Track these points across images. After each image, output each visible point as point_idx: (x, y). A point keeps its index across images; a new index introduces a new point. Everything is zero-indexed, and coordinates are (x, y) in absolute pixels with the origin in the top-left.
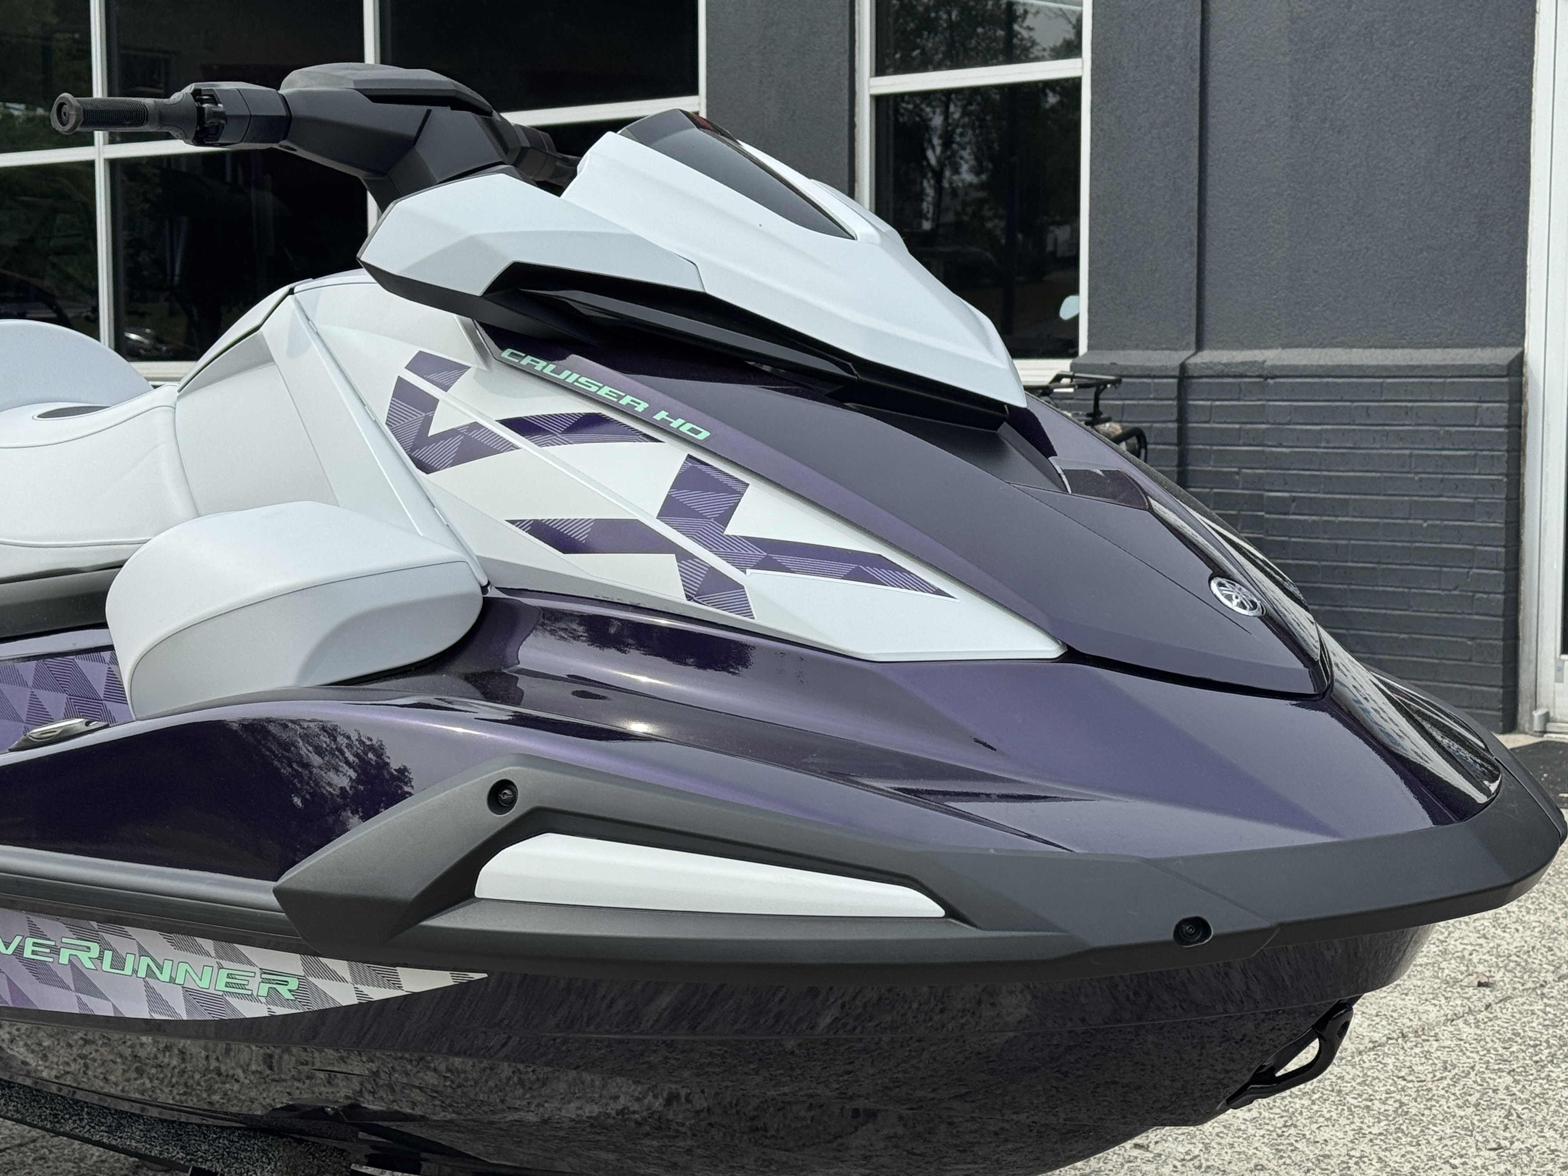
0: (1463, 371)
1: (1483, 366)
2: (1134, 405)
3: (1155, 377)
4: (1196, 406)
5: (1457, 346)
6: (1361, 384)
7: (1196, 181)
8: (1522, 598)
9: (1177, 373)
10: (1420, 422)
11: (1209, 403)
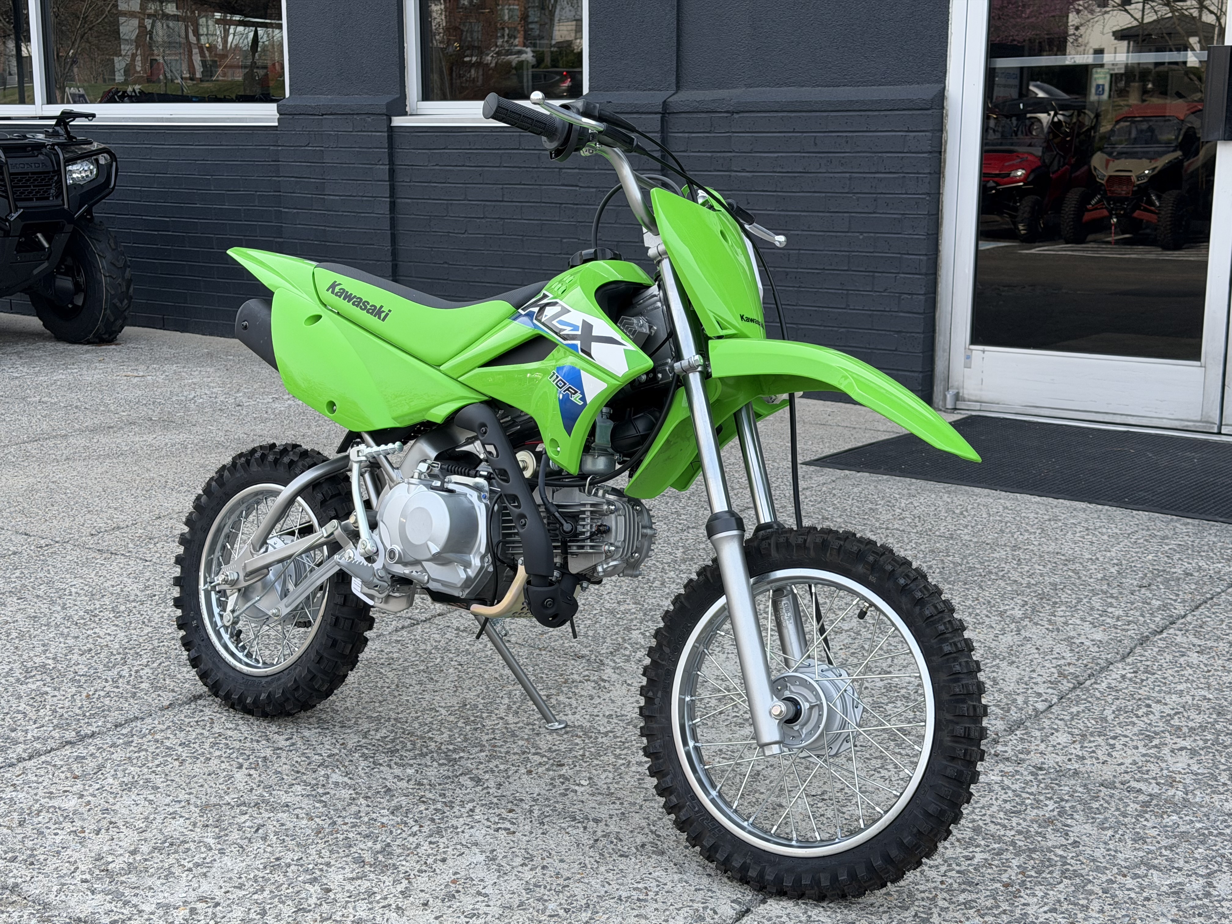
0: (893, 105)
3: (642, 113)
4: (676, 138)
5: (889, 84)
6: (810, 118)
8: (939, 298)
9: (660, 110)
10: (859, 149)
11: (687, 135)
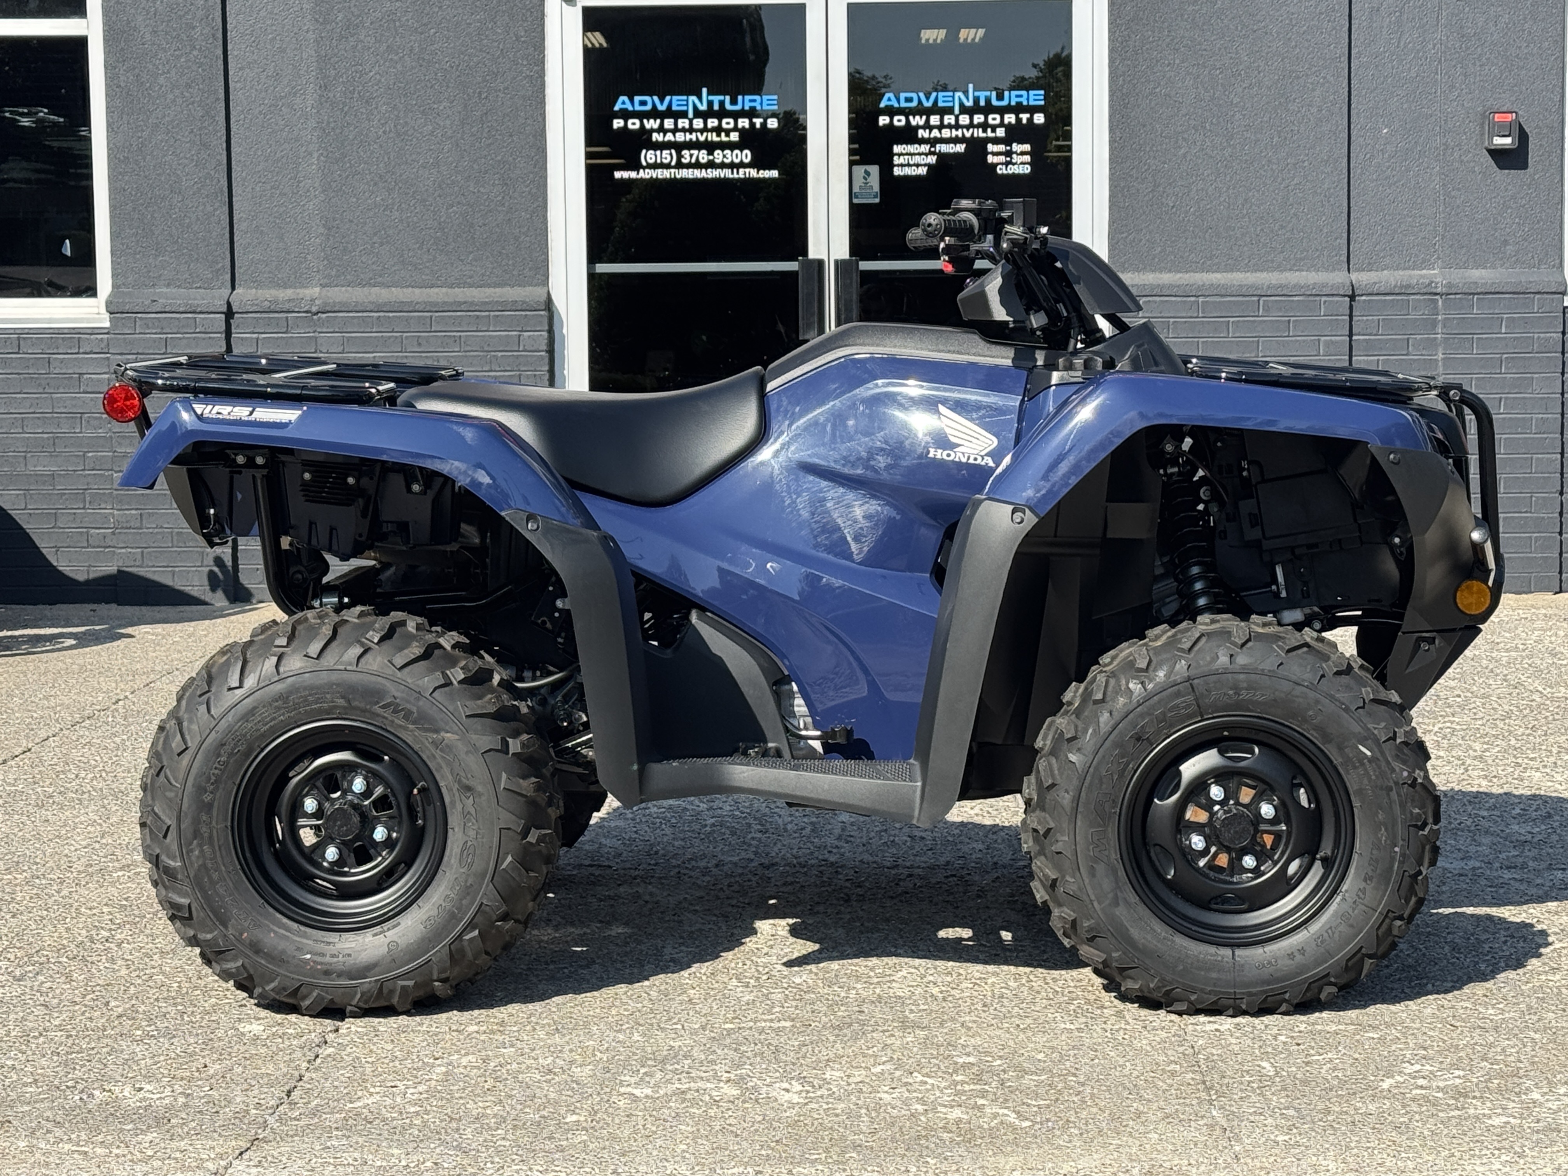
0: (505, 306)
1: (524, 302)
2: (180, 339)
3: (201, 313)
4: (242, 339)
5: (489, 286)
6: (412, 317)
7: (224, 138)
9: (225, 309)
10: (469, 348)
11: (255, 336)
